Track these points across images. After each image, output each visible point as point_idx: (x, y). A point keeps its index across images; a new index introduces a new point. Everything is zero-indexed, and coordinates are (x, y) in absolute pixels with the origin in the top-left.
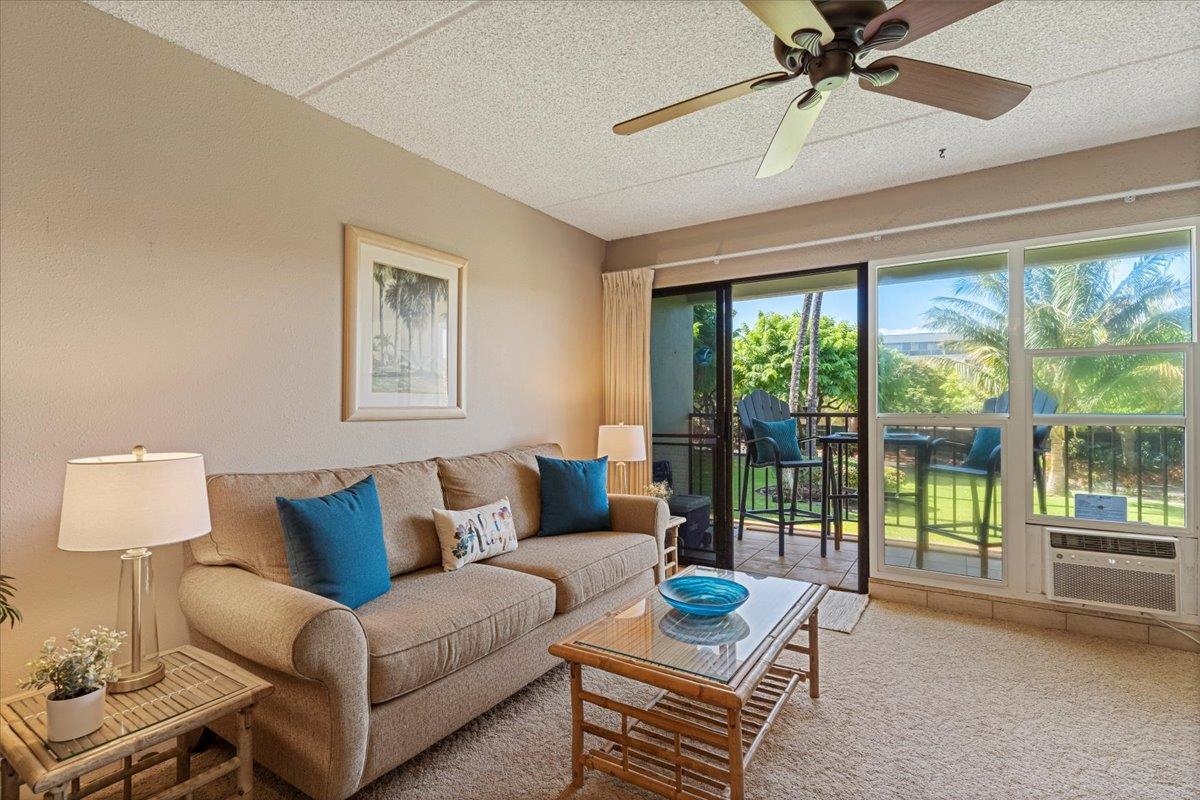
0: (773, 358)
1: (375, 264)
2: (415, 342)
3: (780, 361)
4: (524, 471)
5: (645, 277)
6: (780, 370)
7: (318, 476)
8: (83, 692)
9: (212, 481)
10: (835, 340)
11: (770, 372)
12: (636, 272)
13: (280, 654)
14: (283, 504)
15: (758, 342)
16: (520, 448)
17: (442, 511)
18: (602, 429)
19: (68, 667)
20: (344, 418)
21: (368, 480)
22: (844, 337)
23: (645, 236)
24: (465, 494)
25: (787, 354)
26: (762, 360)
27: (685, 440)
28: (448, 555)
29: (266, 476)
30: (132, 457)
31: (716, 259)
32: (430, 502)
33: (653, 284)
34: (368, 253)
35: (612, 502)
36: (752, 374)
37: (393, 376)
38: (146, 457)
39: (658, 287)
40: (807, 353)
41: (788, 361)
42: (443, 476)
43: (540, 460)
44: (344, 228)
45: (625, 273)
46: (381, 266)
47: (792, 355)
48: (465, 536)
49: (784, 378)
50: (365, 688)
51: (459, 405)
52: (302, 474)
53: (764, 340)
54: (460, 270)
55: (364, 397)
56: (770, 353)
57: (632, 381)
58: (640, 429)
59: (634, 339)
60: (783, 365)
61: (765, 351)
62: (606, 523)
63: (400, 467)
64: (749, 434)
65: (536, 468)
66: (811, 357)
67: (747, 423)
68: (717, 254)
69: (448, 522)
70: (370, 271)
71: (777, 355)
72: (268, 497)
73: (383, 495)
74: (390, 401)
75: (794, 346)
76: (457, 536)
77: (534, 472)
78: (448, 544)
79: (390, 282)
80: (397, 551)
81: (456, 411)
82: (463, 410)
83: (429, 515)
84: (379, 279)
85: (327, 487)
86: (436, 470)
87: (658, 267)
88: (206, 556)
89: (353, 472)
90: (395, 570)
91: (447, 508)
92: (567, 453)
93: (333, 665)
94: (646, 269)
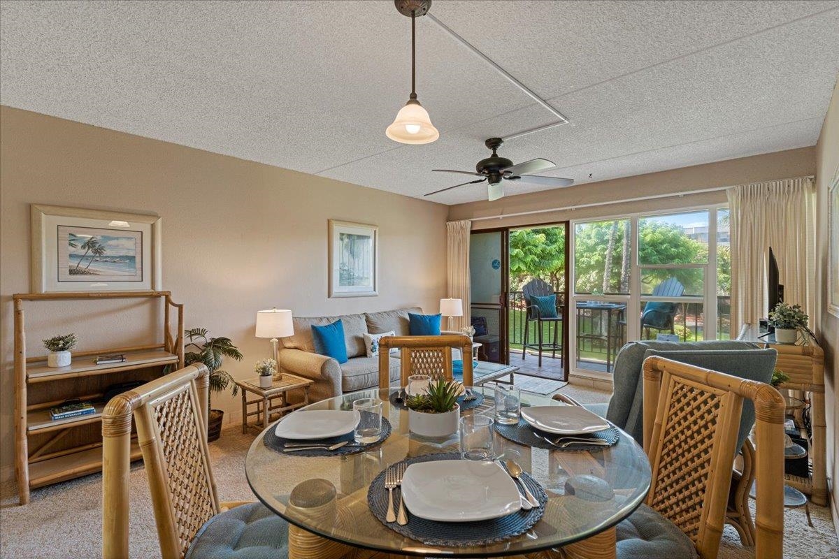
0: (599, 248)
1: (340, 234)
2: (356, 265)
4: (403, 320)
5: (467, 224)
7: (321, 319)
8: (268, 375)
9: (295, 319)
10: (645, 235)
11: (596, 258)
12: (462, 222)
13: (317, 371)
14: (313, 327)
15: (589, 237)
16: (402, 309)
17: (367, 334)
18: (443, 301)
19: (264, 369)
20: (329, 297)
21: (340, 321)
22: (654, 232)
23: (468, 203)
24: (377, 328)
26: (592, 249)
28: (369, 351)
29: (305, 318)
30: (273, 311)
31: (501, 217)
32: (363, 331)
33: (471, 227)
34: (337, 229)
36: (584, 259)
37: (348, 278)
38: (276, 311)
39: (474, 229)
42: (368, 320)
43: (410, 315)
44: (329, 221)
45: (457, 222)
46: (342, 234)
48: (376, 344)
50: (341, 386)
51: (375, 290)
52: (316, 318)
53: (592, 236)
54: (375, 231)
55: (336, 289)
56: (597, 244)
57: (460, 277)
58: (460, 300)
59: (461, 255)
61: (593, 243)
63: (350, 316)
65: (408, 318)
68: (502, 214)
69: (369, 339)
70: (339, 237)
72: (308, 325)
73: (345, 327)
74: (346, 290)
76: (372, 344)
77: (406, 320)
78: (369, 347)
79: (346, 240)
80: (350, 348)
81: (374, 293)
82: (377, 293)
83: (362, 336)
84: (342, 239)
85: (324, 323)
86: (365, 318)
87: (473, 220)
88: (288, 345)
89: (333, 318)
90: (350, 356)
91: (369, 332)
92: (426, 312)
93: (332, 376)
94: (467, 221)
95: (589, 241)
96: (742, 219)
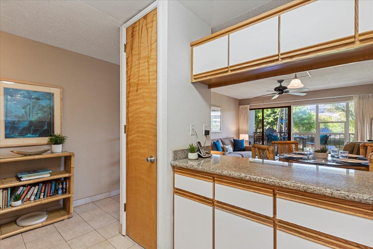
3: (274, 116)
4: (231, 142)
5: (248, 107)
6: (274, 119)
12: (246, 106)
18: (241, 135)
21: (218, 140)
23: (248, 99)
24: (225, 144)
25: (277, 114)
27: (253, 137)
31: (262, 104)
33: (250, 108)
35: (245, 147)
40: (283, 114)
41: (277, 116)
42: (221, 141)
43: (234, 140)
45: (244, 106)
47: (278, 114)
48: (228, 149)
49: (276, 121)
54: (221, 109)
56: (271, 114)
57: (245, 126)
59: (245, 118)
60: (276, 117)
62: (244, 150)
64: (268, 136)
65: (233, 141)
66: (284, 115)
67: (267, 134)
69: (225, 147)
71: (274, 114)
75: (279, 112)
78: (225, 150)
81: (221, 132)
87: (250, 105)
92: (237, 139)
94: (248, 105)
95: (267, 112)
96: (359, 106)
